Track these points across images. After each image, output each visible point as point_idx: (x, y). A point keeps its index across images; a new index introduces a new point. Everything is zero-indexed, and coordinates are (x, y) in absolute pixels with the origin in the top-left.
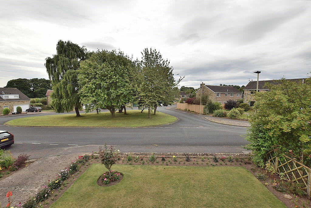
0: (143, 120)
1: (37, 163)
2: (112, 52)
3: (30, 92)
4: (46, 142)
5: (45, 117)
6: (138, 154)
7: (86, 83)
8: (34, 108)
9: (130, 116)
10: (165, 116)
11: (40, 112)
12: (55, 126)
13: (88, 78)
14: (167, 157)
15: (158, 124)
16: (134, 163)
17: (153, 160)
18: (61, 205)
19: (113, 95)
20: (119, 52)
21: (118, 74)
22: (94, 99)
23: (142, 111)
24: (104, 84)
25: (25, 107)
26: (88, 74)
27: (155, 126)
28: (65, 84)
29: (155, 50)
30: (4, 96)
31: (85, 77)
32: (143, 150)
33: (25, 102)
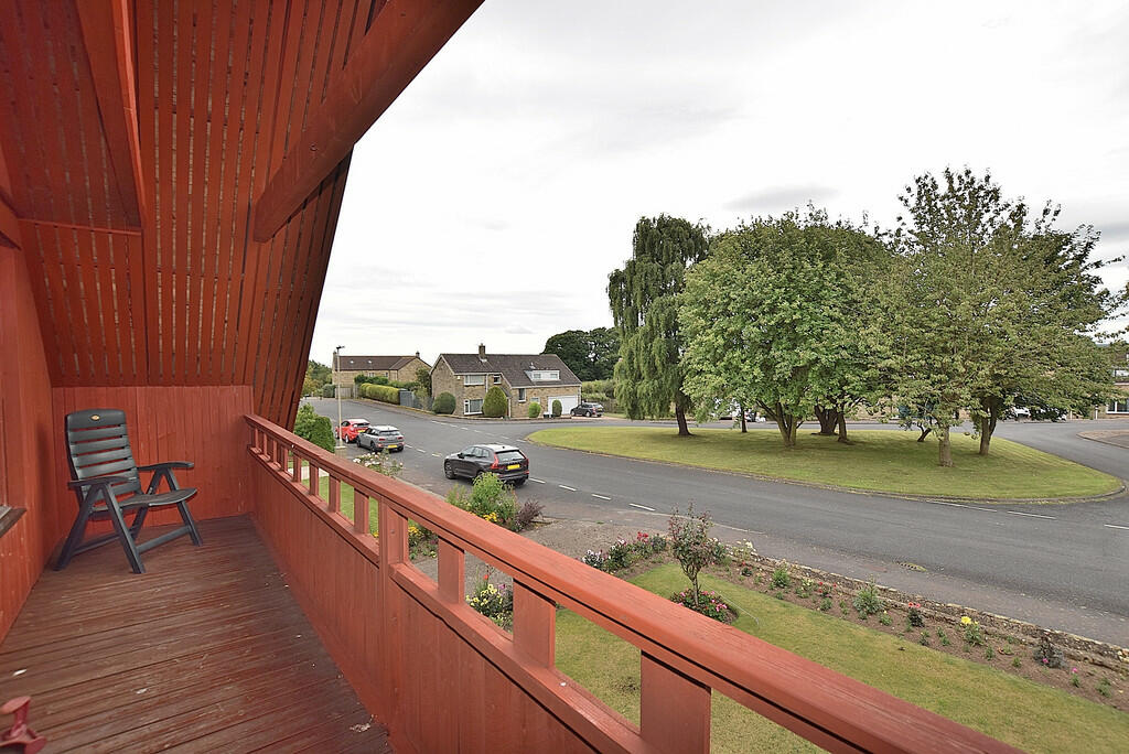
0: (905, 471)
1: (554, 527)
2: (785, 218)
3: (588, 364)
4: (587, 489)
5: (605, 430)
6: (817, 576)
7: (697, 332)
8: (588, 406)
9: (861, 451)
10: (1046, 468)
11: (599, 416)
12: (617, 453)
13: (704, 316)
14: (939, 619)
15: (976, 493)
16: (791, 596)
17: (869, 609)
18: (569, 622)
19: (783, 369)
20: (811, 215)
21: (801, 292)
22: (721, 380)
23: (925, 434)
24: (750, 331)
25: (569, 403)
26: (706, 303)
27: (960, 499)
28: (650, 336)
29: (968, 173)
30: (533, 373)
31: (696, 314)
32: (849, 568)
33: (571, 389)
